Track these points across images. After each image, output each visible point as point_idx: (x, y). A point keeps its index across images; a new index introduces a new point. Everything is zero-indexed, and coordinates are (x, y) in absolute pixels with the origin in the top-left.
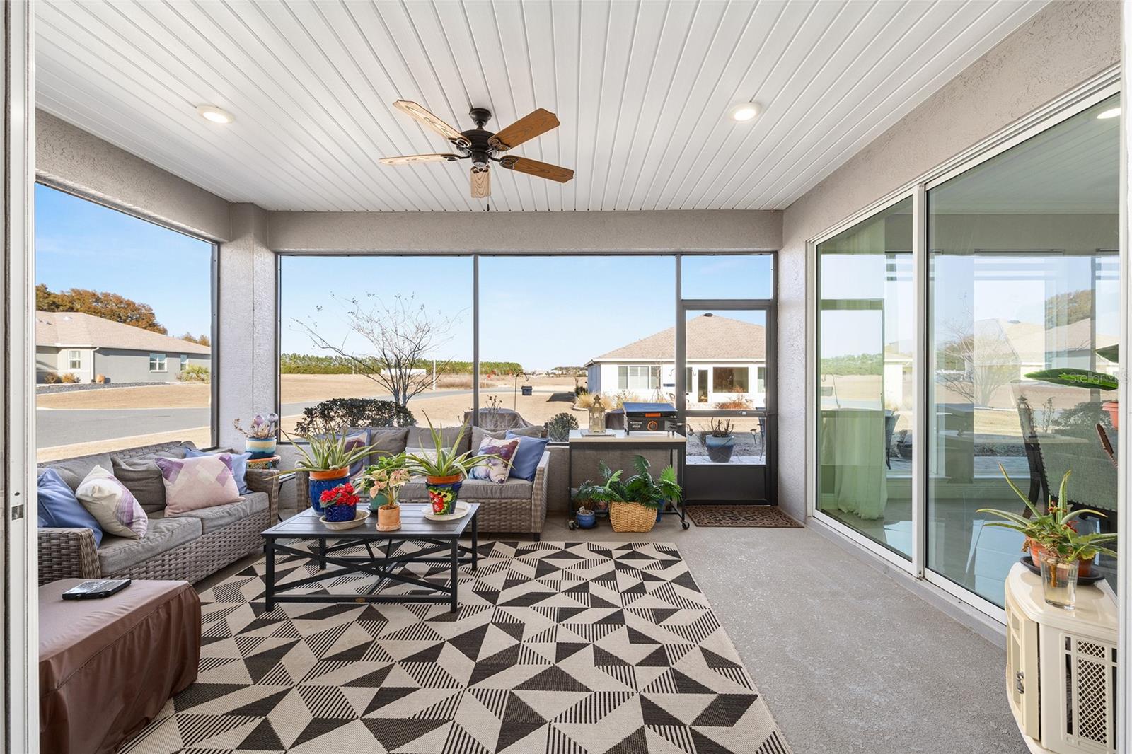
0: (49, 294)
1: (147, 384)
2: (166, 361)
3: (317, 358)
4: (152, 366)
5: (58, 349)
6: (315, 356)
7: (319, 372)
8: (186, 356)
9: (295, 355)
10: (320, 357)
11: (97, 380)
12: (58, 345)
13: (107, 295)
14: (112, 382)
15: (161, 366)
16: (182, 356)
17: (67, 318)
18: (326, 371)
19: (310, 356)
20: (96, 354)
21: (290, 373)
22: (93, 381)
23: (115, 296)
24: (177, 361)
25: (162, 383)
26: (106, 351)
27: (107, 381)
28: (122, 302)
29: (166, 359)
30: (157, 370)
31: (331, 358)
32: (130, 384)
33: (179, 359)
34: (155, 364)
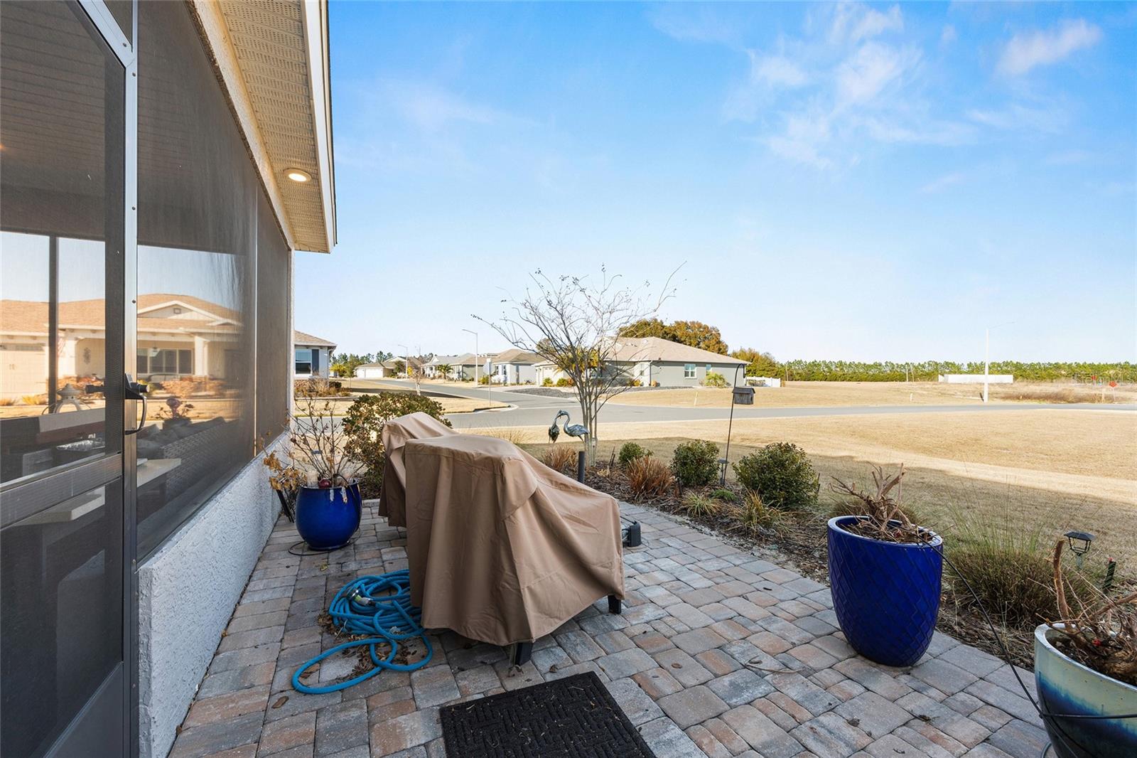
0: (664, 327)
1: (680, 388)
2: (696, 369)
3: (865, 364)
4: (686, 374)
5: (635, 363)
6: (862, 363)
7: (866, 380)
8: (710, 365)
9: (841, 362)
10: (867, 363)
11: (652, 384)
12: (633, 360)
13: (693, 323)
14: (661, 386)
15: (692, 374)
16: (707, 365)
17: (645, 341)
18: (874, 379)
19: (856, 363)
20: (653, 366)
21: (835, 380)
22: (650, 385)
23: (698, 323)
24: (703, 369)
25: (690, 388)
26: (659, 363)
27: (657, 385)
28: (701, 327)
29: (696, 368)
30: (690, 377)
31: (880, 365)
32: (668, 388)
33: (705, 368)
34: (688, 372)
